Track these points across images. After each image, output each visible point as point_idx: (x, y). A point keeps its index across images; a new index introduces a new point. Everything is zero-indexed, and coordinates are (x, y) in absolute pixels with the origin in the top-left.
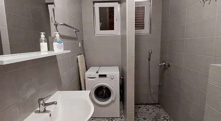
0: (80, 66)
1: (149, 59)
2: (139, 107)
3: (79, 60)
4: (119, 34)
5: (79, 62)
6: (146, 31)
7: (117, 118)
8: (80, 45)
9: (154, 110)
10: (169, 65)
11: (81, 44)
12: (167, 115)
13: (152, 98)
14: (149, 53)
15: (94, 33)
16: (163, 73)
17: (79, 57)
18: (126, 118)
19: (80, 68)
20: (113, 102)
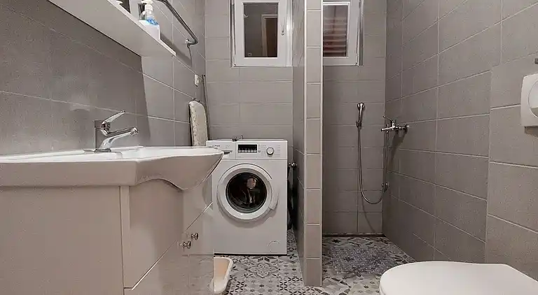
0: (194, 124)
1: (359, 125)
2: (336, 241)
3: (192, 110)
4: (289, 64)
5: (193, 116)
6: (351, 59)
7: (279, 256)
8: (197, 82)
9: (372, 245)
10: (406, 129)
11: (199, 79)
12: (405, 254)
13: (368, 222)
14: (359, 109)
15: (232, 62)
16: (393, 154)
17: (192, 103)
18: (301, 256)
19: (195, 129)
20: (271, 212)
